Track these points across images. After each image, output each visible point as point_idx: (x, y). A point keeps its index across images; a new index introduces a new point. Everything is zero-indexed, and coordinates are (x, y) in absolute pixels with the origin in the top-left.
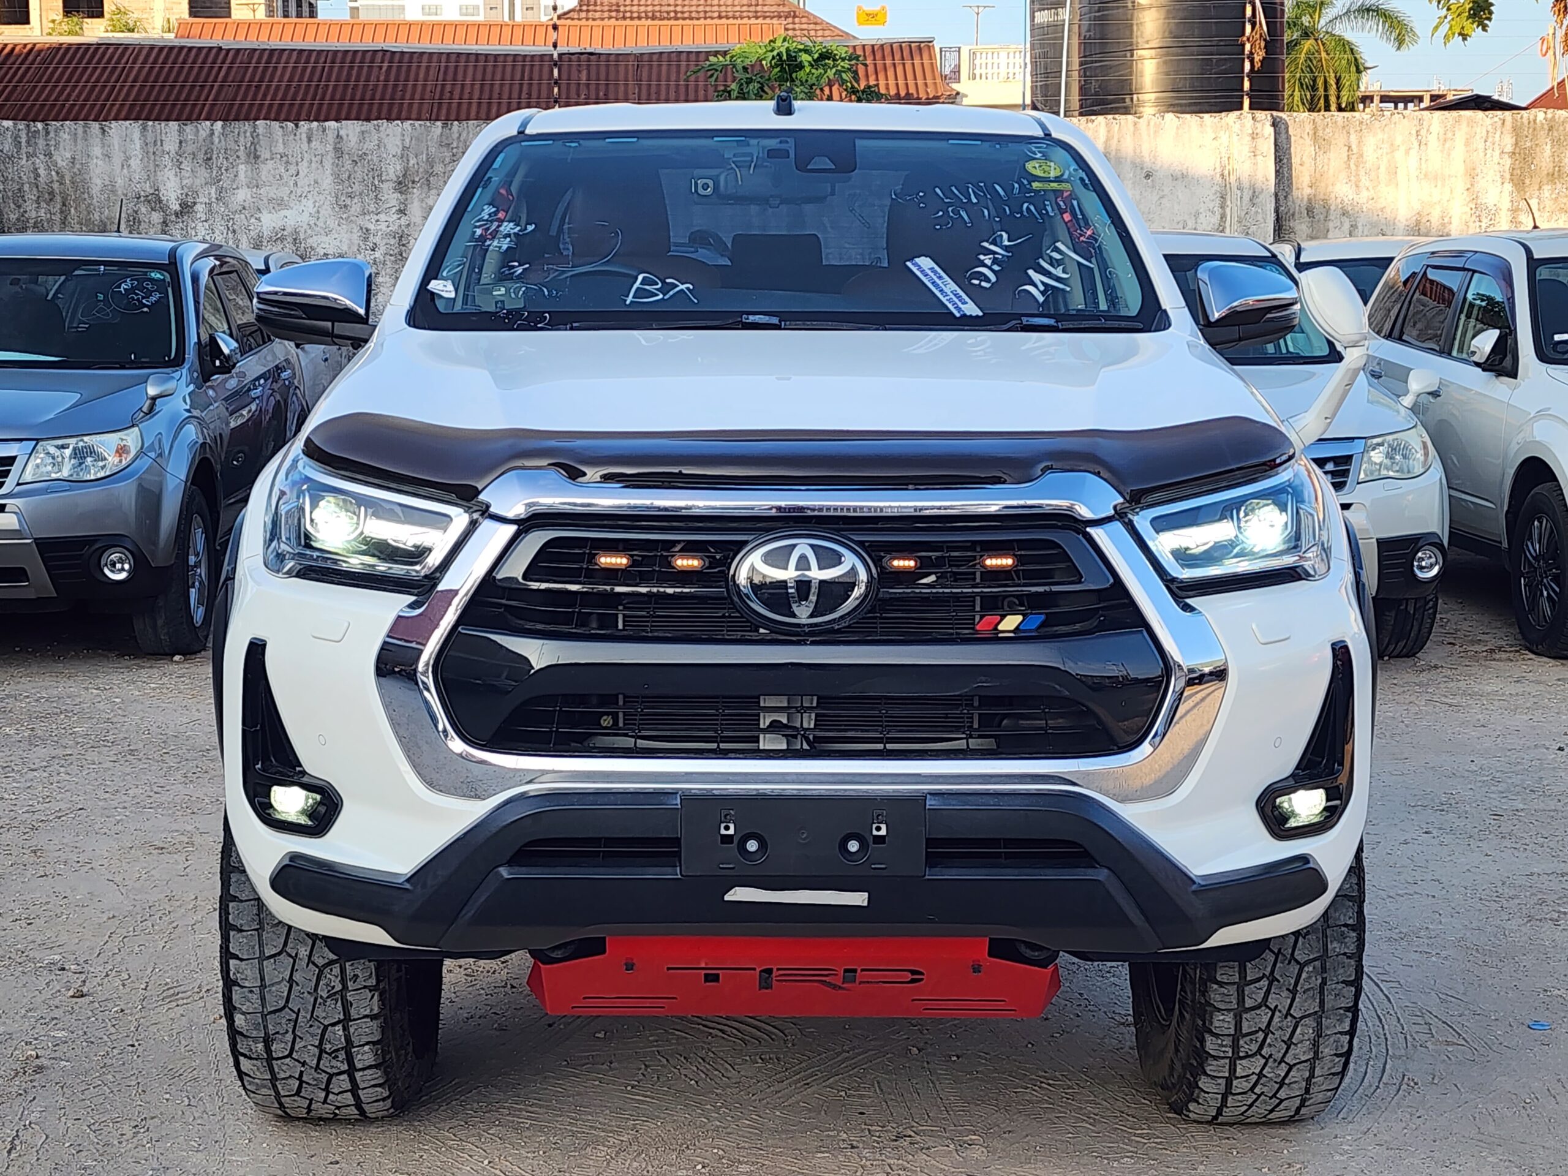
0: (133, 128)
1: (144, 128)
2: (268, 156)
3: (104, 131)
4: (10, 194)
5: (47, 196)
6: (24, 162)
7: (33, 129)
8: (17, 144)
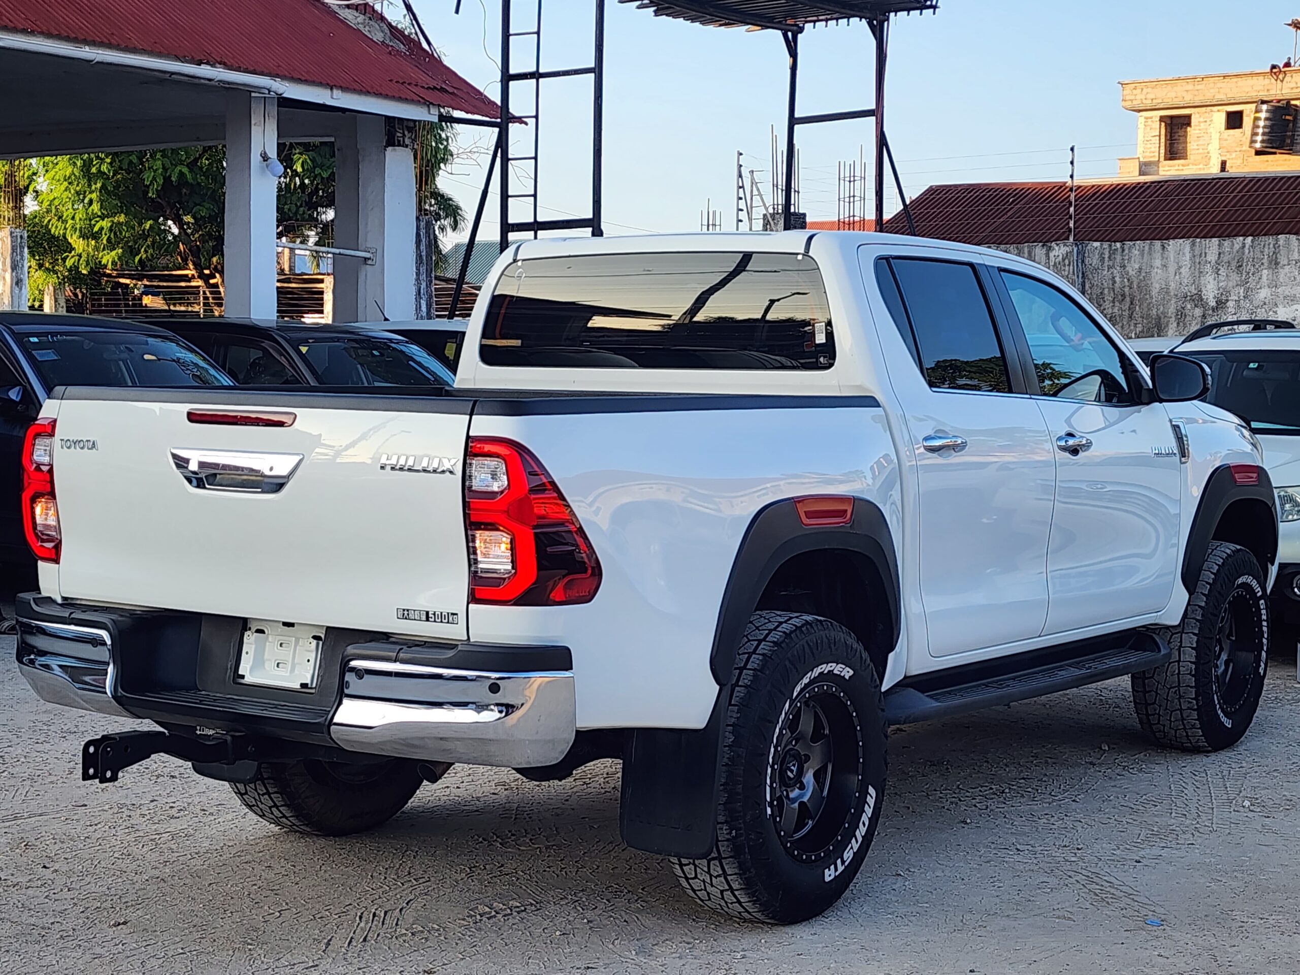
0: (1184, 245)
1: (1193, 244)
2: (1286, 262)
3: (1163, 247)
4: (1095, 296)
5: (1120, 297)
6: (1105, 272)
7: (1114, 248)
8: (1102, 259)
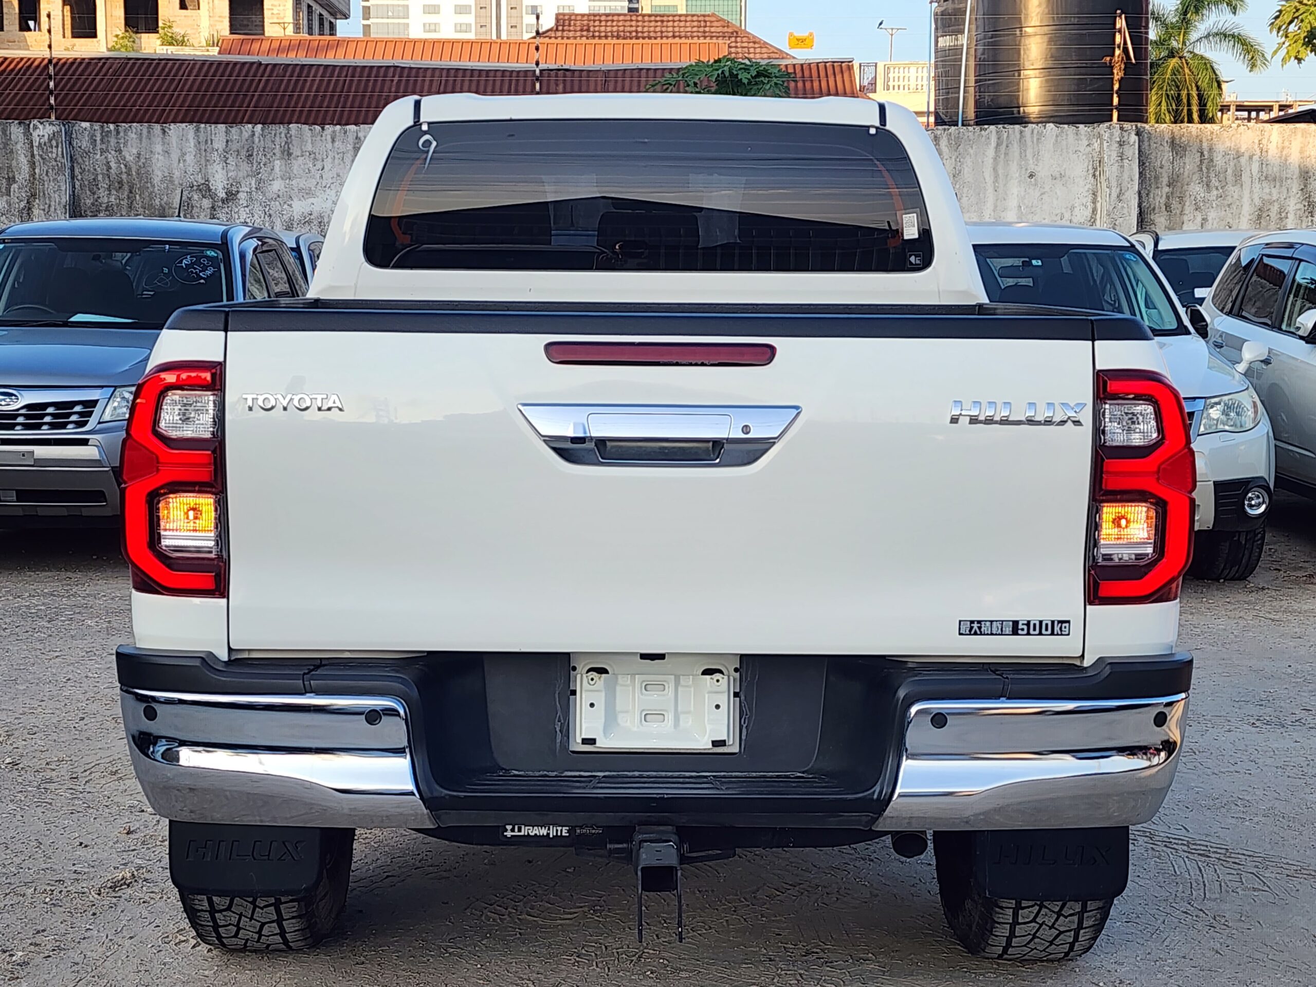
0: (189, 129)
1: (198, 130)
2: (299, 153)
3: (164, 132)
4: (86, 183)
5: (116, 184)
6: (98, 156)
7: (106, 129)
8: (93, 141)
